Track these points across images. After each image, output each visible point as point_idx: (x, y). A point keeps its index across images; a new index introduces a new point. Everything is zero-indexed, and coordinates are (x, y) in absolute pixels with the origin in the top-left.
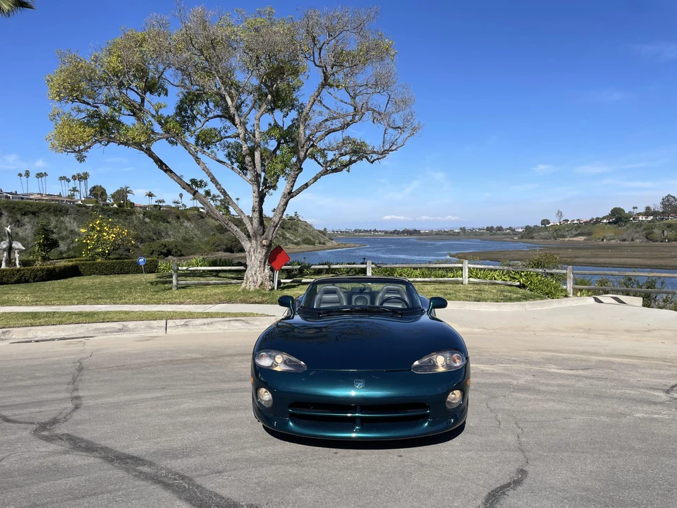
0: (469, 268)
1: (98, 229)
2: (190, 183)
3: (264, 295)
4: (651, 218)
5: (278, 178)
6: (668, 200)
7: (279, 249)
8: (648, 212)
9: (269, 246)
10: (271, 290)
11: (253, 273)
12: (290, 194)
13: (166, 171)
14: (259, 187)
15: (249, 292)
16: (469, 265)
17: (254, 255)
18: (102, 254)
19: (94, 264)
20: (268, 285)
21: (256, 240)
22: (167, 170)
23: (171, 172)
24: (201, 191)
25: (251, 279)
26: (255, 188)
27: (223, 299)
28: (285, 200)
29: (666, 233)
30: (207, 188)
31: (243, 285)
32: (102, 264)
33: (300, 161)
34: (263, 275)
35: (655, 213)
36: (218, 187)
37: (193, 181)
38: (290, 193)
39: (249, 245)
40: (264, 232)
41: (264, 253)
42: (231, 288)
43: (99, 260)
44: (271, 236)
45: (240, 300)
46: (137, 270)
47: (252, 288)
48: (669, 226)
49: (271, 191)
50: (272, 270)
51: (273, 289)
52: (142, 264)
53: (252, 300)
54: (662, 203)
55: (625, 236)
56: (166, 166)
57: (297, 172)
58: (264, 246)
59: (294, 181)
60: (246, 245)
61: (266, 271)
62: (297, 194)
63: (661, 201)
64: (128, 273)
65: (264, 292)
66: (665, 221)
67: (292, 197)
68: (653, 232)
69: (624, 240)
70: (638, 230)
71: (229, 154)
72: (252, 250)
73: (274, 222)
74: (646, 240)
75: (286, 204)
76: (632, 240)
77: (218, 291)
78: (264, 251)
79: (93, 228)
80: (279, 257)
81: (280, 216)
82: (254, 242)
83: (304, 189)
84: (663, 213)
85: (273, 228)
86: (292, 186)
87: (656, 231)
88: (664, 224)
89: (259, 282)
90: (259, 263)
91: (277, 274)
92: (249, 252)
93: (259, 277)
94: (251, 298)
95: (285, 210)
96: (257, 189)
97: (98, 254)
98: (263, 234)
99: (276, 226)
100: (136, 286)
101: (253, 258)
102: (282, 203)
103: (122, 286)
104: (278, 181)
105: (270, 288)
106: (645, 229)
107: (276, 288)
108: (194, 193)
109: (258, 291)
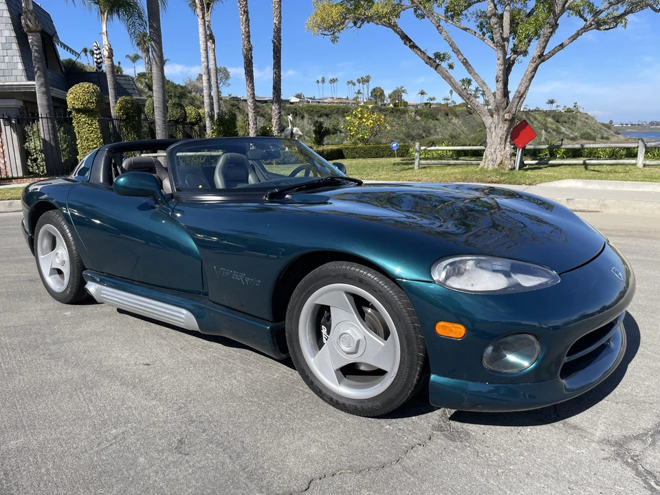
1: (360, 116)
2: (433, 57)
3: (502, 174)
5: (530, 41)
7: (524, 124)
9: (512, 121)
10: (511, 169)
11: (493, 151)
12: (542, 58)
13: (411, 47)
14: (505, 53)
15: (487, 171)
17: (496, 131)
18: (362, 140)
19: (355, 148)
20: (508, 164)
21: (498, 115)
22: (413, 47)
23: (416, 47)
24: (444, 65)
25: (489, 157)
26: (501, 55)
28: (534, 65)
30: (450, 62)
31: (481, 165)
32: (362, 148)
33: (557, 17)
34: (503, 153)
36: (460, 57)
37: (437, 55)
38: (540, 57)
39: (491, 121)
40: (507, 104)
41: (505, 129)
42: (471, 168)
43: (360, 145)
44: (514, 109)
45: (477, 179)
46: (391, 154)
47: (491, 168)
49: (521, 57)
50: (515, 149)
51: (513, 169)
52: (395, 149)
53: (489, 179)
56: (410, 41)
57: (551, 30)
58: (506, 120)
59: (547, 41)
60: (488, 121)
61: (507, 148)
62: (550, 57)
64: (382, 157)
65: (503, 171)
67: (543, 61)
71: (481, 23)
73: (520, 93)
75: (535, 69)
77: (456, 170)
78: (506, 126)
79: (356, 116)
80: (523, 133)
81: (527, 84)
82: (495, 116)
83: (559, 50)
85: (518, 100)
86: (544, 48)
89: (498, 161)
90: (499, 139)
91: (519, 153)
92: (490, 129)
93: (499, 156)
94: (489, 177)
95: (533, 77)
96: (501, 56)
97: (359, 139)
98: (506, 108)
99: (522, 97)
100: (383, 166)
101: (494, 134)
102: (530, 69)
103: (372, 166)
104: (529, 45)
105: (510, 167)
107: (517, 168)
108: (437, 67)
109: (496, 170)
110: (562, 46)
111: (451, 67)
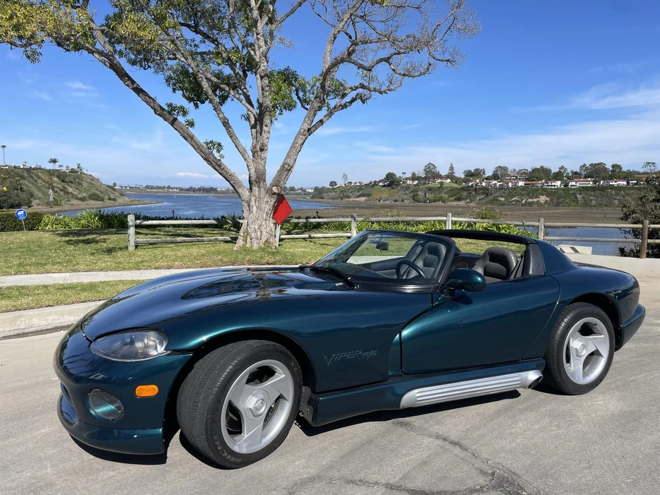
0: (452, 221)
2: (166, 108)
3: (273, 254)
4: (416, 182)
6: (429, 167)
7: (283, 199)
8: (414, 178)
9: (278, 195)
10: (276, 248)
11: (256, 227)
12: (309, 132)
16: (454, 219)
20: (274, 242)
21: (259, 187)
22: (138, 90)
23: (142, 91)
27: (225, 260)
28: (304, 138)
29: (427, 195)
30: (189, 117)
31: (239, 242)
34: (268, 229)
35: (418, 178)
36: (221, 116)
37: (171, 106)
38: (309, 130)
39: (249, 193)
41: (272, 203)
44: (282, 183)
45: (248, 261)
46: (16, 226)
47: (255, 246)
48: (430, 189)
50: (275, 223)
52: (22, 218)
53: (264, 260)
54: (425, 170)
55: (397, 198)
56: (133, 82)
57: (320, 104)
58: (274, 194)
60: (244, 192)
61: (271, 224)
62: (314, 131)
63: (424, 168)
64: (2, 230)
65: (270, 250)
66: (427, 186)
68: (417, 195)
69: (396, 201)
70: (407, 192)
72: (253, 199)
73: (289, 165)
74: (413, 201)
75: (303, 143)
76: (402, 201)
78: (274, 200)
83: (320, 125)
84: (425, 178)
85: (286, 172)
86: (312, 121)
87: (419, 193)
88: (426, 188)
89: (264, 239)
90: (265, 215)
91: (278, 229)
92: (248, 202)
93: (264, 233)
94: (261, 258)
99: (290, 170)
101: (255, 209)
105: (276, 245)
106: (411, 192)
108: (173, 122)
109: (263, 250)
110: (321, 122)
111: (191, 124)
